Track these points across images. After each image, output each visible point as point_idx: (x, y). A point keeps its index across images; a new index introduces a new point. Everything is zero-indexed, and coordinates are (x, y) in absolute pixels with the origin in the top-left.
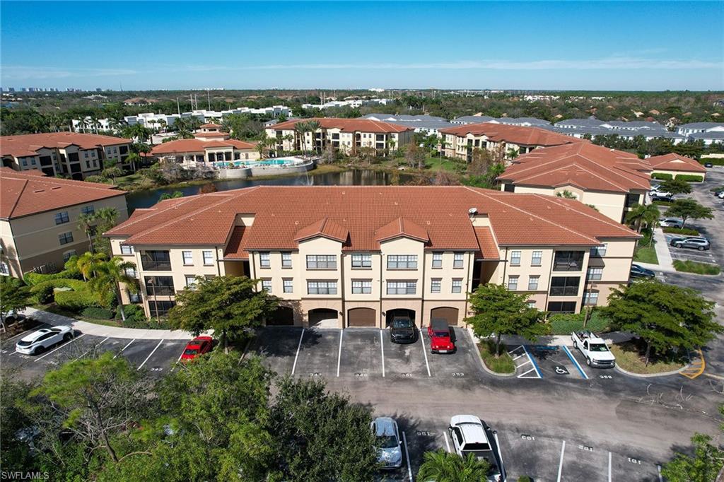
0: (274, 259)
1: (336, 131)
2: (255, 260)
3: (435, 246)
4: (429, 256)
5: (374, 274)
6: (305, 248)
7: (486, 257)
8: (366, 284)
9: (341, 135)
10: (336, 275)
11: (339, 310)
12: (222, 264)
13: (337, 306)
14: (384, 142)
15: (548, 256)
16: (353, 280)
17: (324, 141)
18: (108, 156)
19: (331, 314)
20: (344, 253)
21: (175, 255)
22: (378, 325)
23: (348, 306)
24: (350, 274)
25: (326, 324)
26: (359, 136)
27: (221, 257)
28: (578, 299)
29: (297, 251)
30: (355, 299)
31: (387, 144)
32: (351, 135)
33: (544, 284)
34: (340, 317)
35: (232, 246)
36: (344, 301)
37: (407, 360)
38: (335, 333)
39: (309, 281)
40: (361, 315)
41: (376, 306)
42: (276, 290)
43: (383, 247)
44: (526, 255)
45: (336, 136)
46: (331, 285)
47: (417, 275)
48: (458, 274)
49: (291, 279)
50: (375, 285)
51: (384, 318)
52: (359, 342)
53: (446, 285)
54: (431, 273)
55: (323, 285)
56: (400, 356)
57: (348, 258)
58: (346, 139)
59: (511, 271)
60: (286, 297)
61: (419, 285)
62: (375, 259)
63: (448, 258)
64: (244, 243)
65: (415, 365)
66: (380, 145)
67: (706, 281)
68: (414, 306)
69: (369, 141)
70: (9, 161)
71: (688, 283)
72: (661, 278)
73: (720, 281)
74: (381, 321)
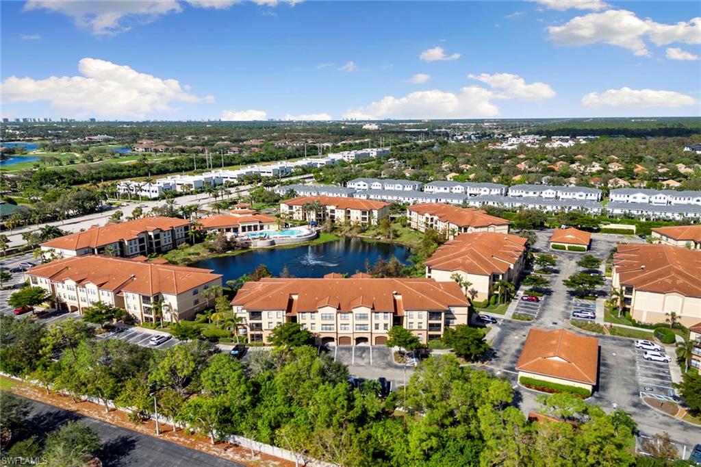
0: (308, 315)
1: (333, 207)
2: (299, 316)
3: (376, 310)
4: (373, 314)
5: (350, 322)
6: (321, 311)
7: (399, 315)
8: (347, 326)
9: (336, 211)
10: (334, 322)
11: (335, 337)
12: (285, 317)
13: (334, 336)
14: (367, 216)
15: (425, 314)
16: (342, 324)
17: (324, 214)
18: (177, 234)
19: (332, 339)
20: (338, 313)
21: (264, 314)
22: (352, 344)
23: (339, 336)
24: (340, 322)
25: (331, 344)
26: (349, 212)
27: (285, 314)
28: (441, 333)
29: (317, 312)
30: (342, 333)
31: (369, 218)
32: (344, 211)
33: (425, 326)
34: (335, 340)
35: (289, 310)
36: (337, 333)
37: (363, 358)
38: (334, 348)
39: (322, 325)
40: (344, 340)
41: (351, 336)
42: (308, 326)
43: (353, 310)
44: (415, 314)
45: (333, 211)
46: (332, 326)
47: (368, 322)
48: (386, 322)
49: (314, 324)
50: (350, 327)
51: (355, 341)
52: (343, 351)
53: (381, 327)
54: (374, 322)
55: (328, 327)
56: (360, 357)
57: (339, 315)
58: (340, 215)
59: (410, 320)
60: (313, 331)
61: (369, 327)
62: (350, 315)
63: (381, 315)
64: (294, 308)
65: (366, 360)
66: (364, 219)
67: (524, 325)
68: (368, 336)
69: (356, 215)
70: (121, 243)
71: (512, 325)
72: (500, 323)
73: (530, 325)
74: (353, 343)
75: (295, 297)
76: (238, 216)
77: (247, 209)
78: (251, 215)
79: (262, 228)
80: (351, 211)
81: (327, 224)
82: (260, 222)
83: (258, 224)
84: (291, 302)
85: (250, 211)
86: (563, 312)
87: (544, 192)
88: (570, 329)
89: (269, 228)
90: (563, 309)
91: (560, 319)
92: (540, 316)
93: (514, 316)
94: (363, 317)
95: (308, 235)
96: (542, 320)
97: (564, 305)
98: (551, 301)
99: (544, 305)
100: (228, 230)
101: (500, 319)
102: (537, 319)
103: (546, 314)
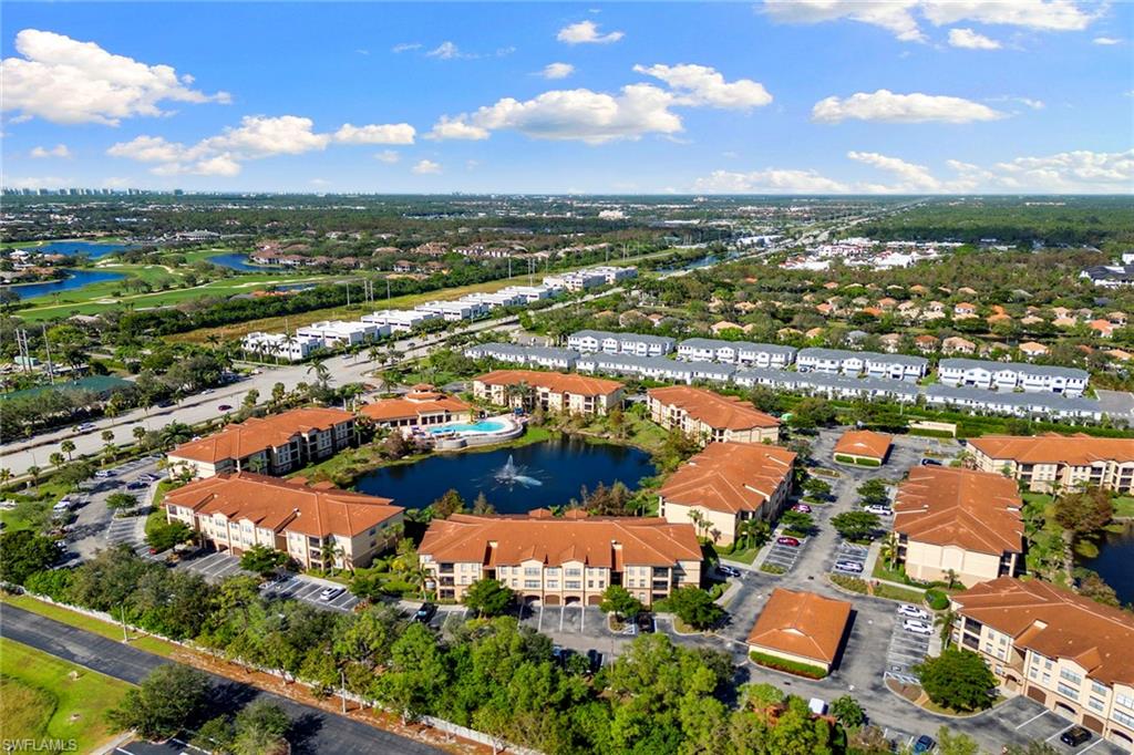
0: (509, 569)
1: (546, 390)
2: (498, 570)
3: (590, 565)
4: (587, 570)
5: (559, 578)
6: (524, 565)
7: (618, 571)
8: (555, 583)
9: (550, 394)
10: (540, 579)
11: (541, 596)
13: (540, 594)
14: (592, 404)
15: (648, 570)
16: (549, 581)
17: (533, 399)
19: (538, 598)
20: (545, 567)
21: (457, 566)
22: (560, 605)
23: (546, 594)
24: (546, 578)
25: (537, 603)
26: (567, 397)
27: (481, 567)
28: (668, 592)
30: (549, 591)
31: (595, 406)
32: (560, 396)
33: (648, 584)
34: (541, 599)
35: (487, 562)
36: (543, 591)
37: (573, 623)
38: (539, 608)
40: (552, 599)
41: (560, 595)
42: (509, 584)
43: (563, 565)
44: (637, 569)
45: (545, 395)
46: (537, 583)
47: (580, 579)
48: (602, 579)
50: (559, 584)
51: (564, 601)
52: (550, 613)
53: (596, 584)
54: (588, 578)
55: (533, 583)
56: (570, 621)
57: (546, 570)
58: (555, 400)
59: (630, 577)
60: (515, 589)
61: (582, 584)
62: (559, 570)
63: (596, 571)
64: (493, 559)
65: (576, 626)
66: (588, 407)
67: (772, 579)
68: (580, 595)
69: (577, 402)
70: (269, 451)
71: (757, 580)
72: (743, 576)
73: (779, 579)
74: (562, 603)
75: (494, 545)
76: (416, 401)
77: (429, 392)
78: (434, 401)
79: (448, 419)
80: (571, 395)
81: (538, 413)
82: (447, 411)
83: (444, 414)
84: (489, 550)
85: (433, 395)
86: (825, 561)
87: (846, 362)
88: (827, 586)
89: (458, 419)
90: (826, 558)
91: (818, 572)
92: (796, 566)
93: (763, 567)
94: (576, 573)
95: (511, 431)
96: (797, 572)
97: (829, 552)
98: (814, 545)
99: (804, 551)
100: (404, 423)
101: (744, 571)
102: (791, 571)
103: (804, 564)
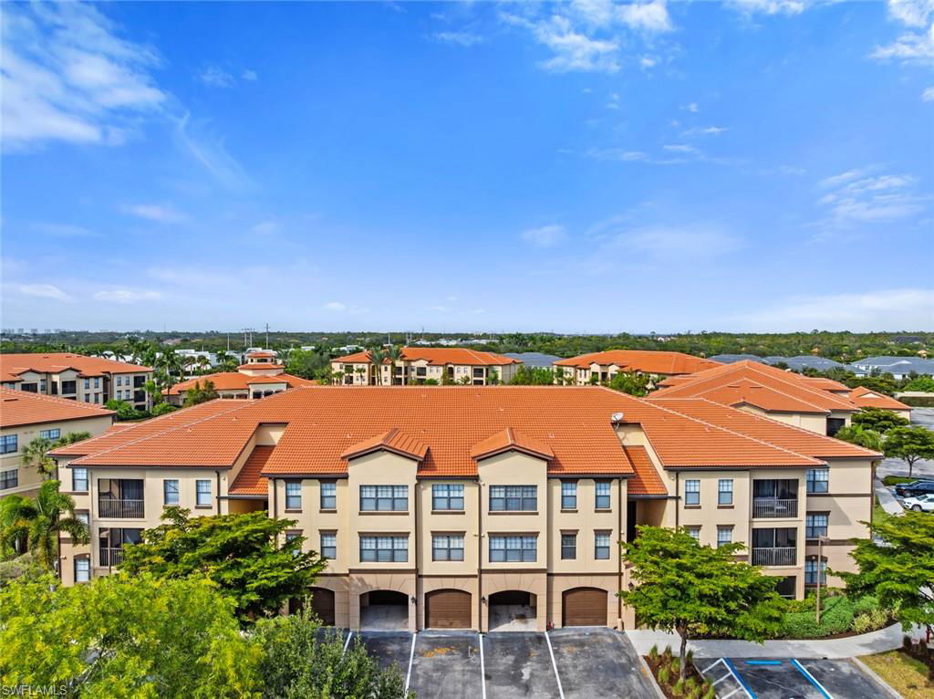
0: (309, 493)
1: (423, 364)
4: (557, 489)
6: (359, 473)
8: (455, 543)
9: (428, 369)
10: (408, 523)
11: (411, 593)
12: (225, 503)
13: (407, 586)
14: (484, 379)
15: (742, 487)
16: (435, 534)
18: (116, 388)
20: (421, 483)
21: (153, 486)
22: (475, 624)
23: (428, 586)
24: (431, 523)
29: (346, 477)
30: (437, 571)
31: (487, 382)
34: (412, 607)
35: (245, 477)
36: (419, 577)
39: (363, 536)
41: (470, 586)
42: (310, 552)
43: (481, 470)
44: (708, 486)
45: (422, 371)
46: (399, 544)
47: (537, 524)
48: (603, 522)
49: (333, 533)
50: (470, 544)
51: (485, 609)
52: (443, 655)
53: (586, 542)
55: (385, 545)
57: (426, 493)
58: (435, 375)
60: (329, 565)
61: (541, 543)
62: (469, 492)
63: (585, 491)
69: (464, 376)
94: (520, 498)
